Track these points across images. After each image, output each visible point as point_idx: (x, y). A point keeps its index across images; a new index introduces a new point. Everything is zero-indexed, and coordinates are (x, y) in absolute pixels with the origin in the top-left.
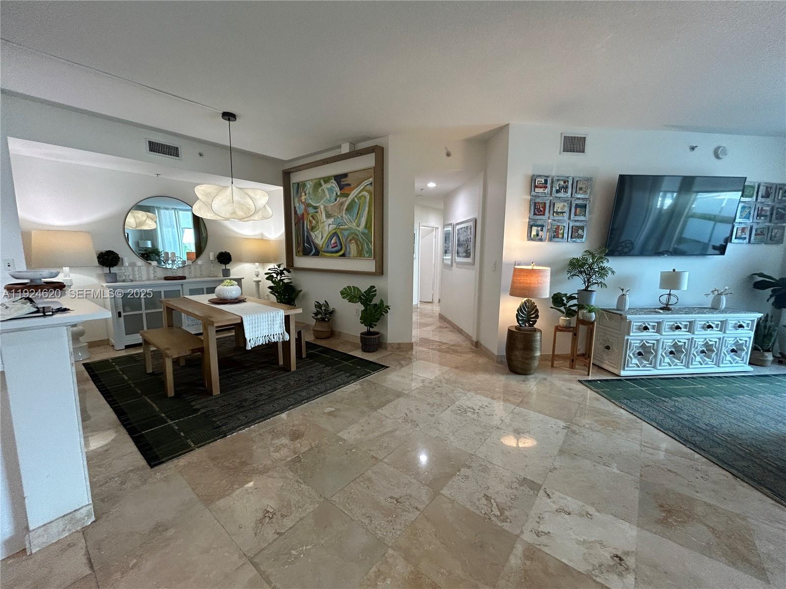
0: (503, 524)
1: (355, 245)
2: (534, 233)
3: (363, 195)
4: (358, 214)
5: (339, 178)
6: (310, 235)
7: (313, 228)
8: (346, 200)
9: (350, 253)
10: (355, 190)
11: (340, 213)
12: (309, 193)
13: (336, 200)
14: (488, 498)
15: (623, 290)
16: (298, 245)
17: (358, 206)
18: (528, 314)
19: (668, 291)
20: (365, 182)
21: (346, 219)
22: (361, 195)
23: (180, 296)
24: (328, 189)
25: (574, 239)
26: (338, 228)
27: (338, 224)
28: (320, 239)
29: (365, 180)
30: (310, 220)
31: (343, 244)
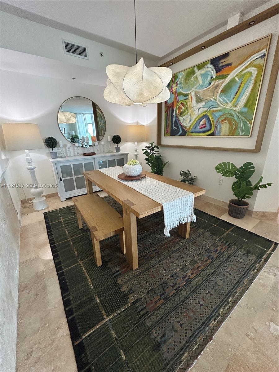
1: (228, 125)
3: (248, 72)
4: (237, 93)
5: (215, 62)
6: (179, 120)
7: (181, 114)
8: (223, 82)
9: (220, 132)
10: (238, 68)
11: (213, 96)
12: (181, 83)
13: (210, 84)
17: (238, 85)
20: (254, 56)
21: (220, 101)
22: (245, 72)
23: (93, 170)
24: (202, 75)
26: (209, 111)
27: (210, 107)
28: (188, 122)
29: (255, 54)
30: (179, 107)
31: (213, 124)
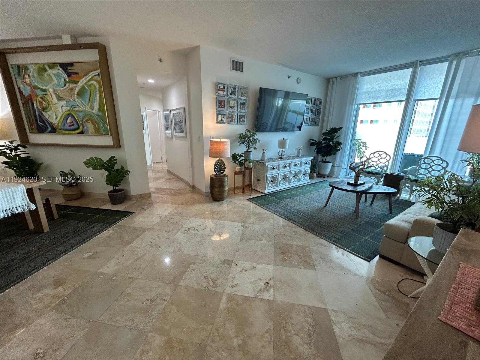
0: (216, 289)
1: (92, 125)
2: (220, 119)
3: (92, 84)
4: (90, 99)
5: (65, 66)
6: (43, 115)
7: (44, 109)
8: (76, 87)
9: (87, 130)
10: (83, 79)
11: (71, 97)
12: (34, 76)
13: (65, 85)
14: (206, 278)
15: (264, 150)
16: (30, 124)
17: (89, 92)
18: (220, 167)
19: (281, 149)
20: (92, 72)
21: (79, 103)
22: (90, 83)
24: (55, 75)
25: (241, 123)
26: (72, 110)
27: (72, 107)
28: (55, 119)
29: (93, 71)
30: (39, 101)
31: (80, 123)
